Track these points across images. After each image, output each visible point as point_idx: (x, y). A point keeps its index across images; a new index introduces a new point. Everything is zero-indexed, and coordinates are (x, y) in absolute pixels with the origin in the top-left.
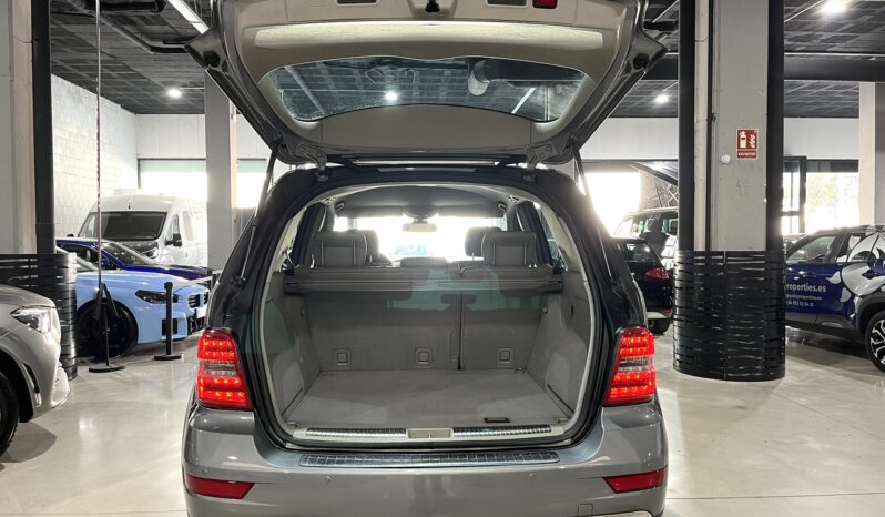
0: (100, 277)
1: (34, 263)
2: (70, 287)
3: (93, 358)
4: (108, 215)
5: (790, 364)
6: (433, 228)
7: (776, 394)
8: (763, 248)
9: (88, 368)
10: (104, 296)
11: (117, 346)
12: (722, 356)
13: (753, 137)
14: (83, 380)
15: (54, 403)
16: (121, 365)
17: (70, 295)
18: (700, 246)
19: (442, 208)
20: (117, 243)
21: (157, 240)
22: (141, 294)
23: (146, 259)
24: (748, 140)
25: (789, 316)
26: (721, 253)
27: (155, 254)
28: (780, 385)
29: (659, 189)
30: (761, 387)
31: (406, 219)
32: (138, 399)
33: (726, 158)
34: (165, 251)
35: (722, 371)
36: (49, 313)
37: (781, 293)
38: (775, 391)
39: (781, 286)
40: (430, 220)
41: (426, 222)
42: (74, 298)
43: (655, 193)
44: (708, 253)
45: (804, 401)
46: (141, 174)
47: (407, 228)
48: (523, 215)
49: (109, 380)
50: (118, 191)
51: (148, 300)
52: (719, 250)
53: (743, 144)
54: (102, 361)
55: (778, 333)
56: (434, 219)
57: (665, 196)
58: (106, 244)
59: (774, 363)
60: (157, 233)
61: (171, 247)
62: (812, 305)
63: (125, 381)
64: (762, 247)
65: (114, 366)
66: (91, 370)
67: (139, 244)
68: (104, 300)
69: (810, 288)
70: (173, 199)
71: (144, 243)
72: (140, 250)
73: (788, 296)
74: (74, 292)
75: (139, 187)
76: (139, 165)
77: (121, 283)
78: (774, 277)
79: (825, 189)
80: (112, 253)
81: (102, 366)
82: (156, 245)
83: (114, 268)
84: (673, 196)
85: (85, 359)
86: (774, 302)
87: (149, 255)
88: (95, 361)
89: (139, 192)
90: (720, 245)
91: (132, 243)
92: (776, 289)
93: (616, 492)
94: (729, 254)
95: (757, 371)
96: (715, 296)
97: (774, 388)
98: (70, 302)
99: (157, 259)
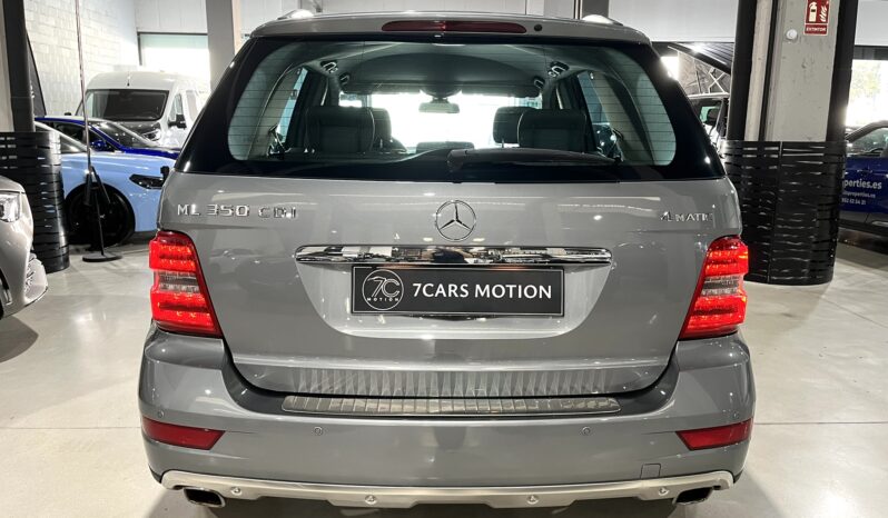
0: (89, 159)
1: (11, 142)
2: (55, 170)
3: (88, 246)
4: (107, 93)
5: (840, 268)
6: (455, 109)
7: (824, 300)
8: (824, 140)
9: (81, 257)
10: (94, 180)
11: (113, 234)
12: (767, 257)
13: (824, 9)
14: (75, 270)
15: (27, 300)
16: (118, 254)
17: (54, 178)
18: (751, 134)
19: (466, 83)
20: (115, 123)
21: (159, 121)
22: (136, 179)
23: (148, 141)
24: (819, 12)
25: (844, 216)
26: (777, 144)
27: (158, 136)
28: (828, 290)
29: (699, 73)
30: (807, 291)
31: (424, 97)
32: (131, 293)
33: (792, 34)
34: (169, 133)
35: (766, 274)
36: (18, 199)
37: (839, 189)
38: (823, 296)
39: (839, 181)
40: (452, 99)
41: (447, 102)
42: (60, 182)
43: (695, 77)
44: (762, 143)
45: (856, 309)
46: (142, 50)
47: (424, 108)
48: (565, 93)
49: (104, 271)
50: (117, 67)
51: (144, 186)
52: (774, 140)
53: (813, 17)
54: (98, 250)
55: (831, 233)
56: (457, 98)
57: (706, 81)
58: (104, 125)
59: (822, 266)
60: (159, 114)
61: (174, 128)
62: (864, 202)
63: (119, 272)
64: (822, 138)
65: (110, 256)
66: (85, 260)
67: (140, 125)
68: (94, 184)
69: (863, 184)
70: (175, 76)
71: (146, 124)
72: (140, 131)
73: (845, 193)
74: (59, 176)
75: (141, 64)
76: (139, 40)
77: (114, 166)
78: (833, 172)
79: (866, 78)
80: (112, 134)
81: (97, 255)
82: (158, 126)
83: (112, 150)
84: (716, 81)
85: (80, 247)
86: (830, 200)
87: (151, 137)
88: (90, 250)
89: (140, 69)
90: (777, 134)
91: (132, 124)
92: (833, 185)
93: (691, 449)
94: (786, 144)
95: (803, 274)
96: (764, 192)
97: (822, 292)
98: (55, 186)
99: (160, 142)
